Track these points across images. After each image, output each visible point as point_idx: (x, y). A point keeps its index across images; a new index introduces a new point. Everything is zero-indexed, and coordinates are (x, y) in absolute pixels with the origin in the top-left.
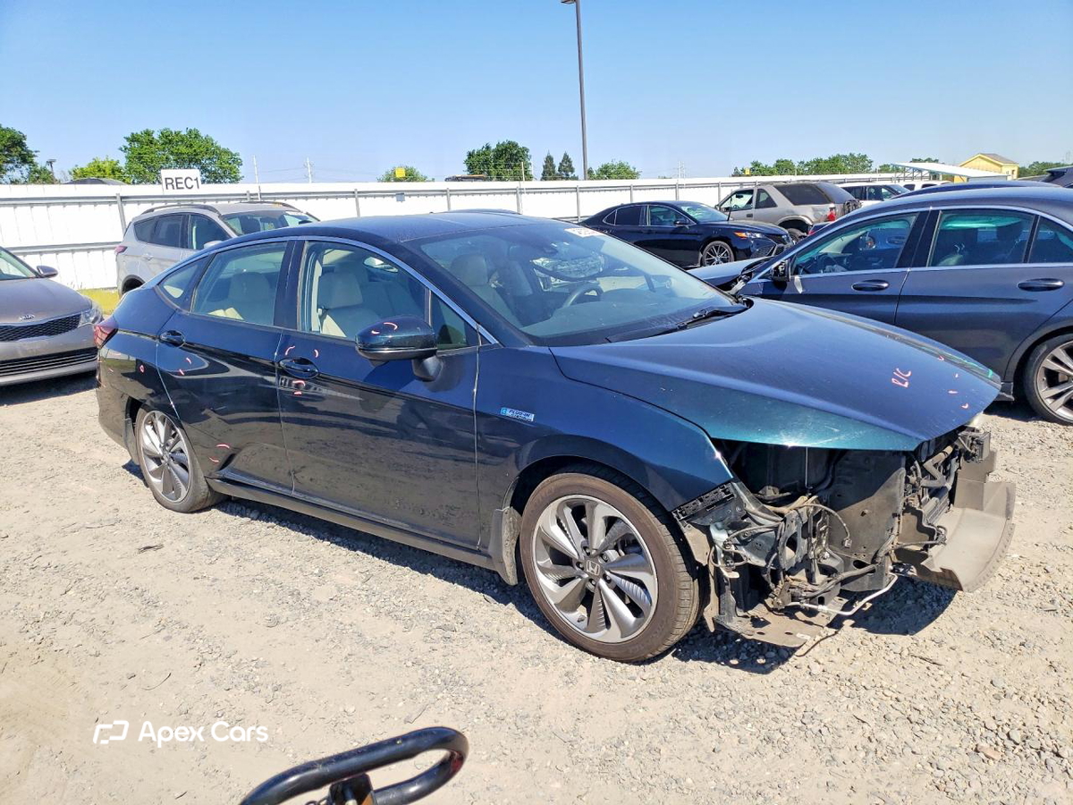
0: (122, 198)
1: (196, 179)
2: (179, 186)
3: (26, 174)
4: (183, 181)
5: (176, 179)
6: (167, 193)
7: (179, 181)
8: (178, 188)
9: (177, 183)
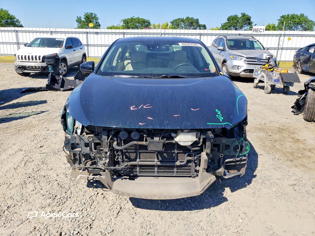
0: (239, 34)
1: (264, 29)
2: (258, 31)
3: (248, 28)
4: (259, 30)
5: (257, 29)
6: (253, 33)
7: (258, 30)
8: (257, 32)
9: (257, 30)
